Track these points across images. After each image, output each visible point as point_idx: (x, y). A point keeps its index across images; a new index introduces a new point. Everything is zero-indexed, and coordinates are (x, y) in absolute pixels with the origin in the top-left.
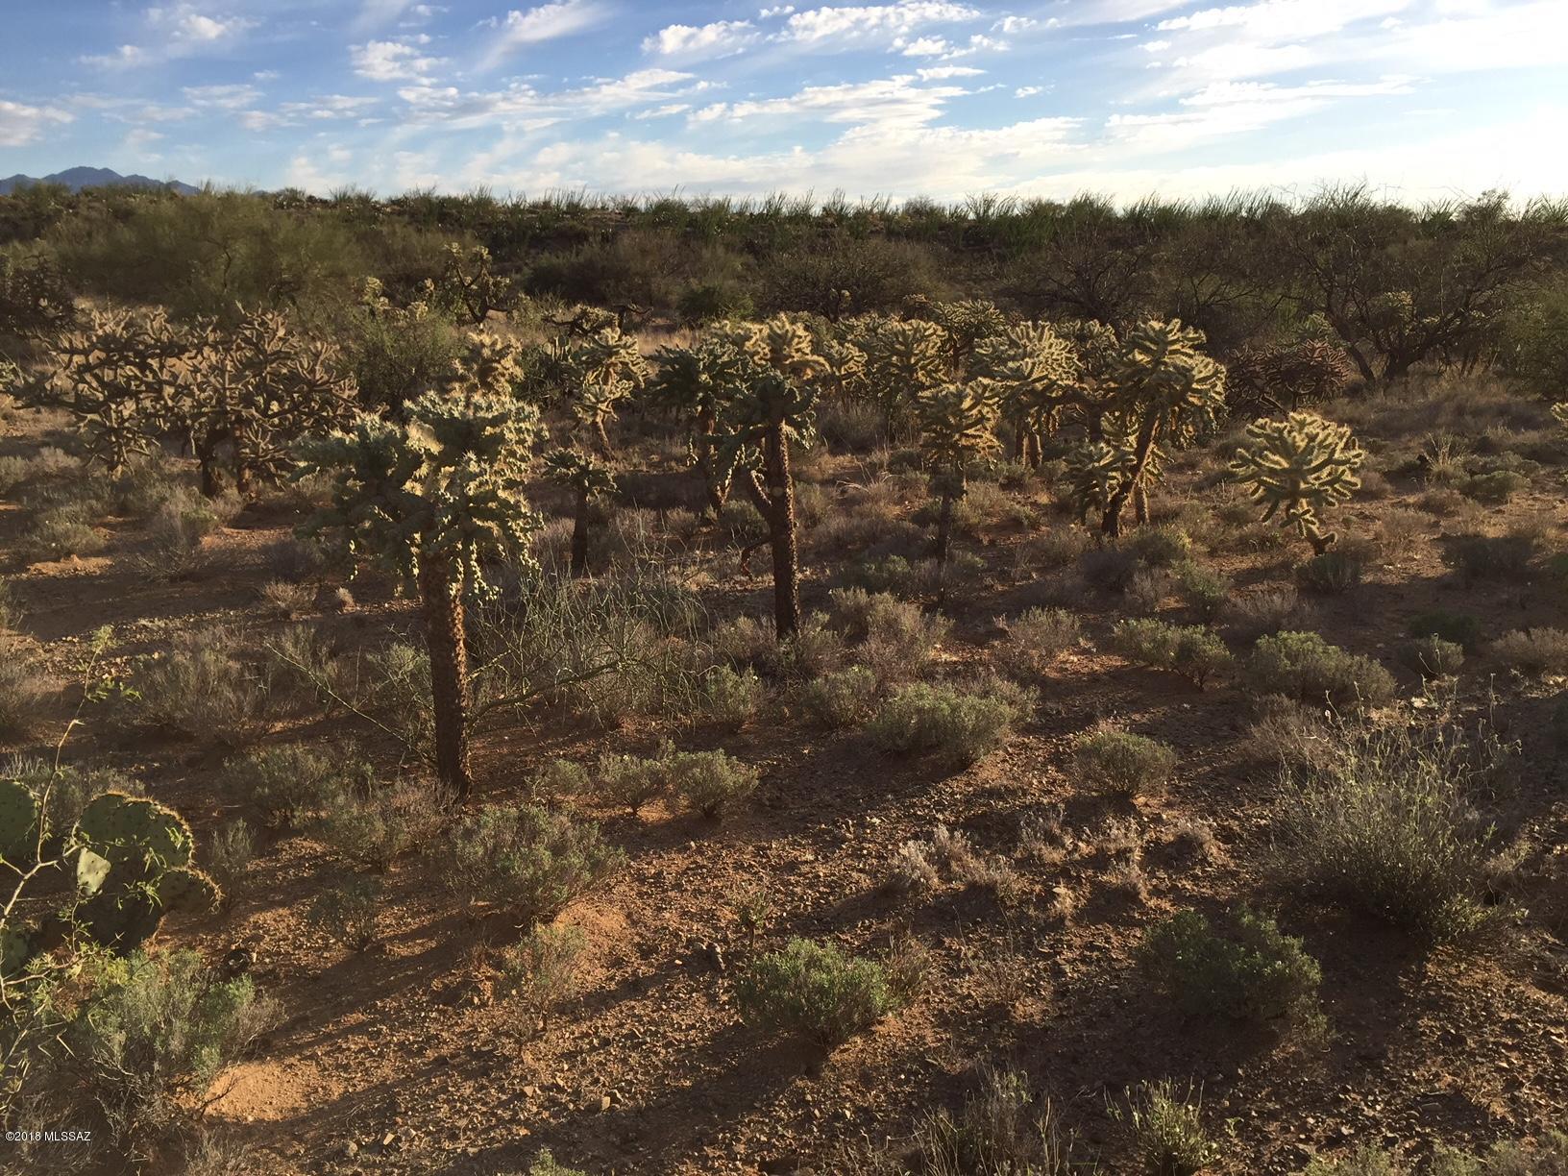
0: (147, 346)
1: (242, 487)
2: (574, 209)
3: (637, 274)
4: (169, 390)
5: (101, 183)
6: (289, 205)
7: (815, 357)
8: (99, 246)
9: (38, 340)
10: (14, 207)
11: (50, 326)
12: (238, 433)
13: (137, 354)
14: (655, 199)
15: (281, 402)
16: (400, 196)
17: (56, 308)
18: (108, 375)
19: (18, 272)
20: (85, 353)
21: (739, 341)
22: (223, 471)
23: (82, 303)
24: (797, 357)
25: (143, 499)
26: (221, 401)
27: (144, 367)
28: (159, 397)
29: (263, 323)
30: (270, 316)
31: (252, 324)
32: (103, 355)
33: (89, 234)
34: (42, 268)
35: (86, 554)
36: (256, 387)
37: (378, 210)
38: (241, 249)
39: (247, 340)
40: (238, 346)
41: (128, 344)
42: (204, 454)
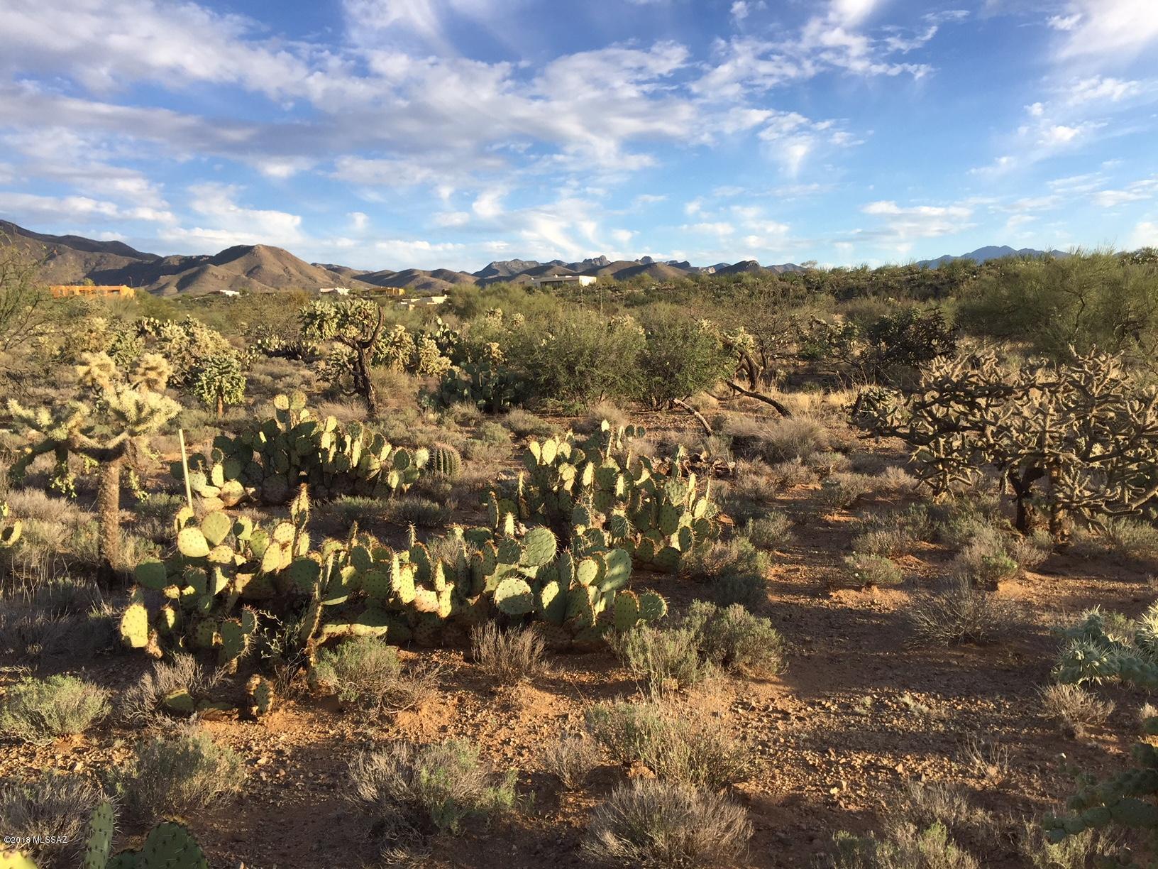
0: (977, 387)
1: (1054, 527)
4: (990, 429)
5: (999, 256)
6: (1144, 261)
8: (987, 300)
10: (937, 277)
12: (1055, 473)
13: (968, 394)
15: (1104, 444)
18: (939, 411)
19: (919, 321)
20: (922, 392)
22: (1037, 508)
25: (954, 531)
27: (973, 405)
28: (983, 435)
29: (1096, 367)
30: (1103, 358)
31: (1081, 366)
32: (936, 395)
33: (983, 292)
34: (937, 317)
35: (887, 586)
36: (1080, 430)
38: (1094, 295)
41: (960, 386)
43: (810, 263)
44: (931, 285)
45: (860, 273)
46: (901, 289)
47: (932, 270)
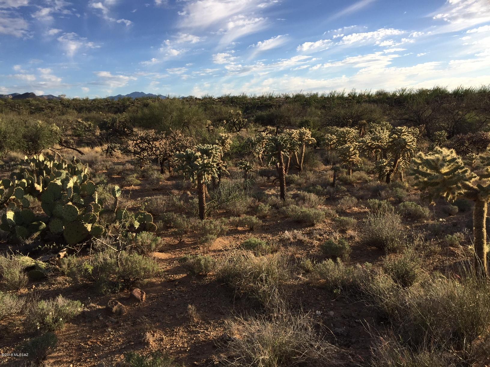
0: (150, 139)
1: (170, 172)
2: (271, 98)
3: (286, 117)
4: (154, 149)
5: (140, 96)
6: (190, 100)
7: (312, 138)
8: (140, 114)
9: (124, 139)
10: (118, 104)
11: (127, 135)
12: (169, 159)
13: (148, 140)
14: (295, 94)
16: (221, 96)
17: (129, 131)
18: (141, 146)
19: (120, 122)
20: (136, 141)
21: (290, 134)
22: (166, 169)
23: (135, 130)
24: (307, 138)
25: (148, 174)
26: (166, 151)
27: (149, 143)
28: (152, 151)
29: (176, 133)
30: (177, 131)
31: (173, 133)
32: (140, 141)
33: (137, 111)
34: (126, 121)
35: (135, 185)
36: (174, 148)
37: (214, 101)
38: (175, 114)
39: (172, 137)
40: (170, 139)
41: (146, 138)
42: (162, 164)
43: (62, 95)
44: (116, 107)
45: (86, 101)
46: (104, 109)
47: (116, 101)
